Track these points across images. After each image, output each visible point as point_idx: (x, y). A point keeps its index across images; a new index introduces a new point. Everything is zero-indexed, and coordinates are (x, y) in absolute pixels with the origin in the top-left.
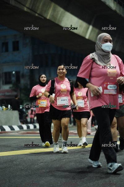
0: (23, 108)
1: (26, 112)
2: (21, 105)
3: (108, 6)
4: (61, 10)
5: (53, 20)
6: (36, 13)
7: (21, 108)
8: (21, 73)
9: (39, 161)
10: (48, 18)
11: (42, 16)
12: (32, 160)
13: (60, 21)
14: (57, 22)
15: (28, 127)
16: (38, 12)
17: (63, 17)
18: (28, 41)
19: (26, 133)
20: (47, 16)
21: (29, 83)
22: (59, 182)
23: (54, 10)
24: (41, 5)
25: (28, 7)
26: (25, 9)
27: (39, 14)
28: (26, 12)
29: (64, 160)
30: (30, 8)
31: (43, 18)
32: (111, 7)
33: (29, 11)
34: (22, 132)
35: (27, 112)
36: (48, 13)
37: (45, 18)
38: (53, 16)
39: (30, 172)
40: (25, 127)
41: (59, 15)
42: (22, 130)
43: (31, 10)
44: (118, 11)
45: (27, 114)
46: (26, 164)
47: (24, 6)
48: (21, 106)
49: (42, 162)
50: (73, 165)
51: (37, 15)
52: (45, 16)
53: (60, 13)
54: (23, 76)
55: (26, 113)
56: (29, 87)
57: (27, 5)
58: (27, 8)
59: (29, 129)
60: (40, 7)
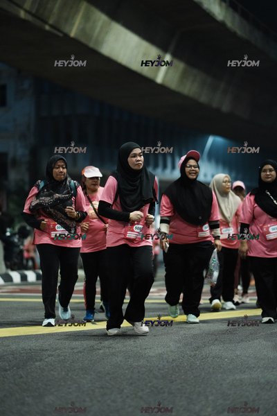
0: (13, 235)
1: (19, 243)
2: (10, 227)
3: (207, 11)
4: (101, 18)
5: (83, 40)
6: (46, 23)
7: (8, 234)
8: (11, 155)
9: (44, 353)
10: (72, 34)
11: (59, 30)
12: (30, 349)
13: (100, 42)
14: (91, 45)
15: (24, 278)
16: (51, 22)
17: (107, 33)
18: (26, 84)
19: (17, 290)
20: (71, 30)
21: (27, 178)
22: (88, 399)
23: (87, 18)
24: (57, 6)
25: (28, 9)
26: (22, 14)
27: (51, 26)
28: (24, 21)
29: (101, 351)
30: (34, 11)
31: (61, 35)
32: (214, 14)
33: (29, 18)
34: (10, 288)
35: (23, 244)
36: (73, 25)
37: (66, 36)
38: (83, 30)
39: (23, 375)
40: (16, 276)
41: (98, 29)
42: (9, 283)
43: (34, 15)
44: (229, 24)
45: (21, 247)
46: (16, 359)
47: (21, 7)
48: (8, 230)
49: (52, 356)
50: (121, 361)
51: (47, 28)
52: (66, 30)
53: (100, 24)
54: (15, 163)
55: (19, 246)
56: (27, 188)
57: (27, 6)
58: (26, 11)
59: (25, 282)
60: (56, 10)
